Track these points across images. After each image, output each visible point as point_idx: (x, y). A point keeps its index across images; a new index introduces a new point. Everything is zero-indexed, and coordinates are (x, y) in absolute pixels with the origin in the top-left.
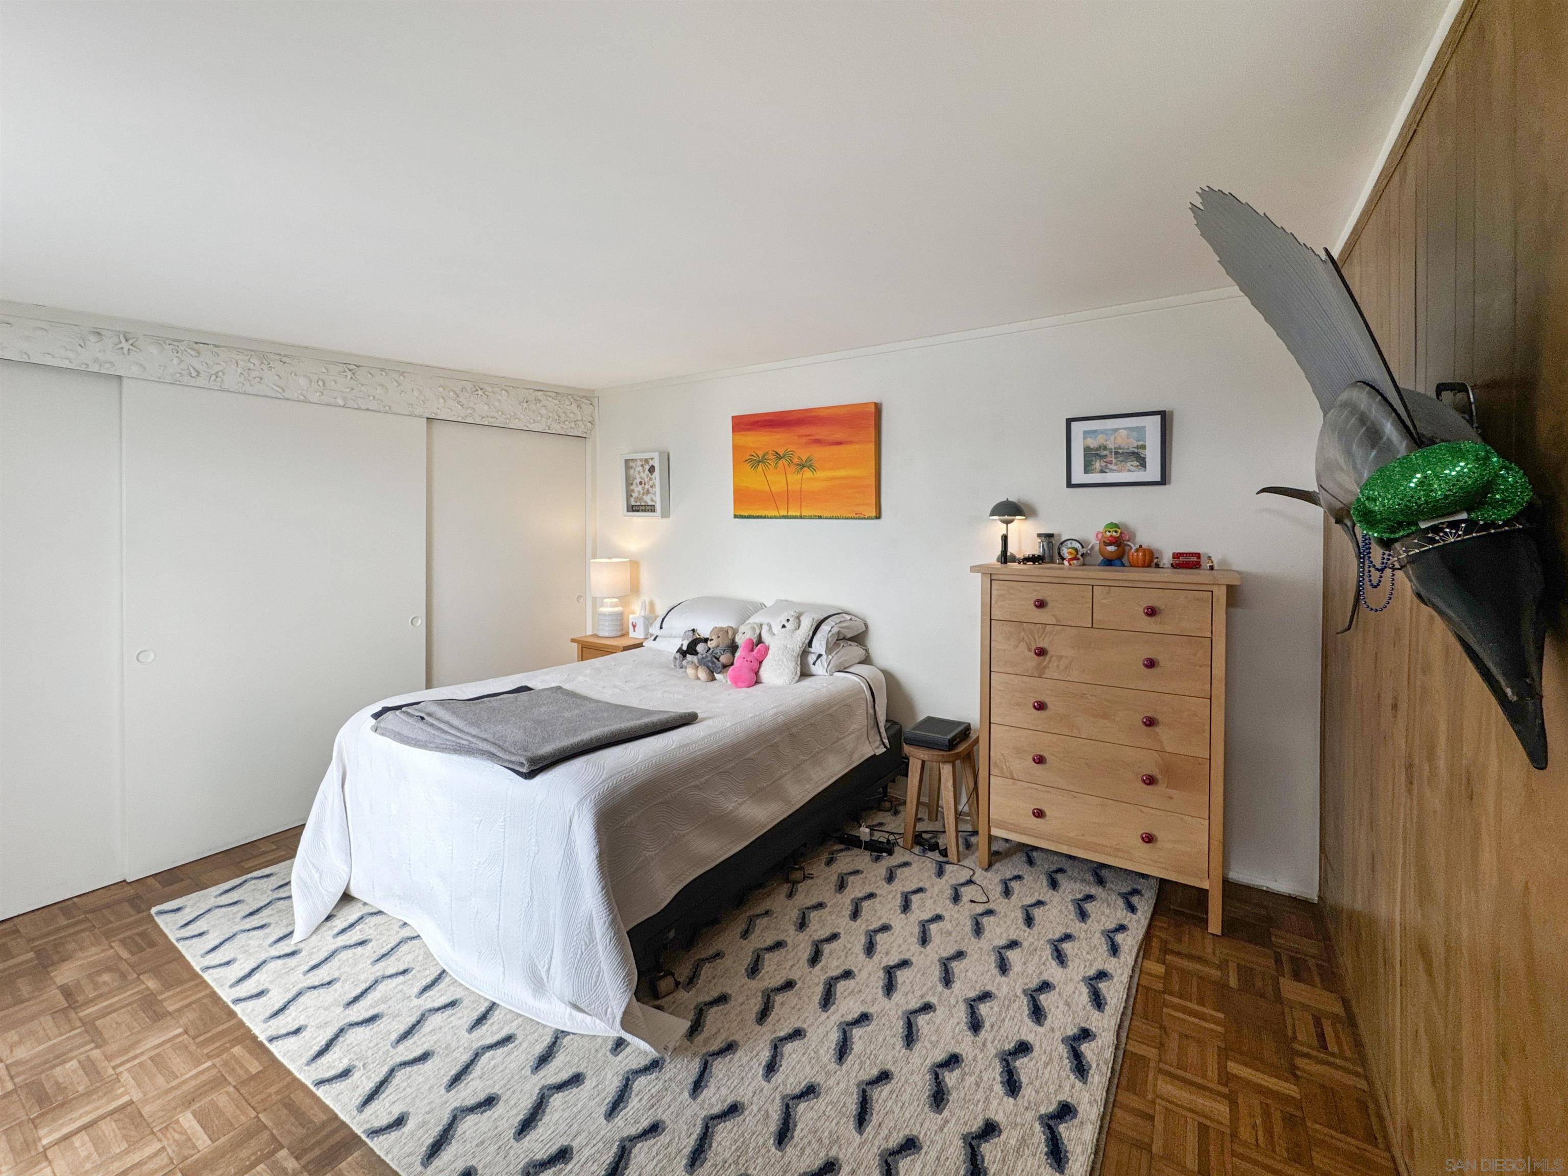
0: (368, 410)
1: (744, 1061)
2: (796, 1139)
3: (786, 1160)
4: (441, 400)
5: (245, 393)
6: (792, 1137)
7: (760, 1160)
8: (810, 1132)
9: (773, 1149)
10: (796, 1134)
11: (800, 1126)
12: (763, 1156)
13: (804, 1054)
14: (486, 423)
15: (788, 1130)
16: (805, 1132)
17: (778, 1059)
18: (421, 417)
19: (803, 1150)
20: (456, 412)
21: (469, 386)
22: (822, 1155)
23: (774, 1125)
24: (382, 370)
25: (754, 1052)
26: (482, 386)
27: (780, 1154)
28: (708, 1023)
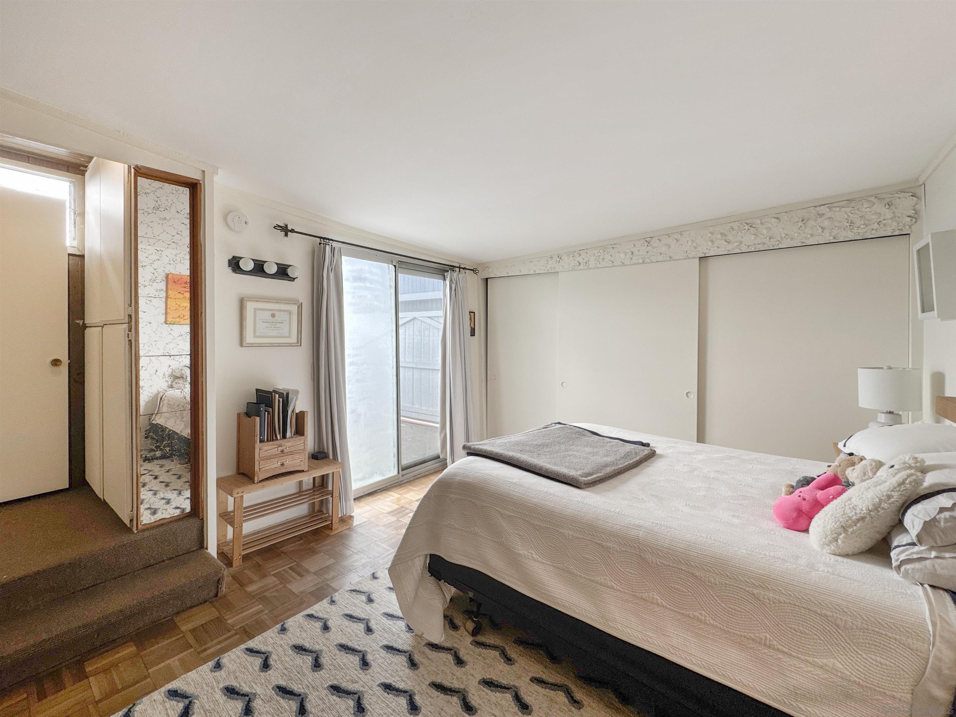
0: (657, 262)
1: (401, 673)
2: (330, 696)
3: (320, 689)
4: (710, 243)
5: (598, 268)
6: (333, 694)
7: (327, 675)
8: (332, 705)
9: (330, 683)
10: (334, 697)
11: (338, 699)
12: (329, 677)
13: (394, 710)
14: (753, 250)
15: (338, 692)
16: (333, 702)
17: (394, 692)
18: (694, 258)
19: (322, 699)
20: (724, 248)
21: (736, 225)
22: (313, 710)
23: (344, 685)
24: (668, 235)
25: (405, 679)
26: (748, 222)
27: (326, 686)
28: (439, 654)
